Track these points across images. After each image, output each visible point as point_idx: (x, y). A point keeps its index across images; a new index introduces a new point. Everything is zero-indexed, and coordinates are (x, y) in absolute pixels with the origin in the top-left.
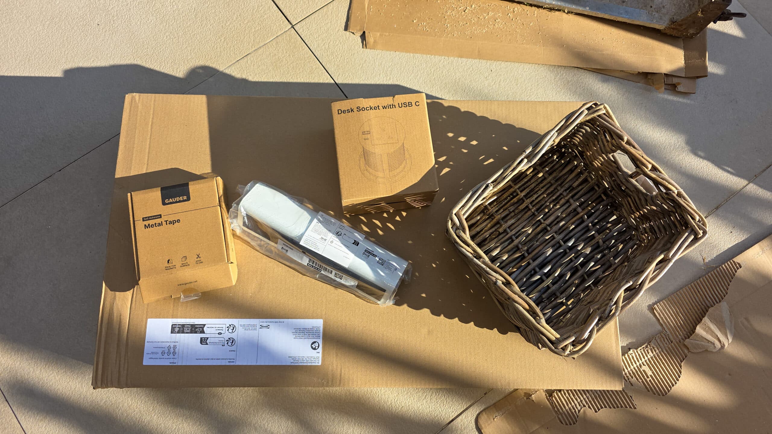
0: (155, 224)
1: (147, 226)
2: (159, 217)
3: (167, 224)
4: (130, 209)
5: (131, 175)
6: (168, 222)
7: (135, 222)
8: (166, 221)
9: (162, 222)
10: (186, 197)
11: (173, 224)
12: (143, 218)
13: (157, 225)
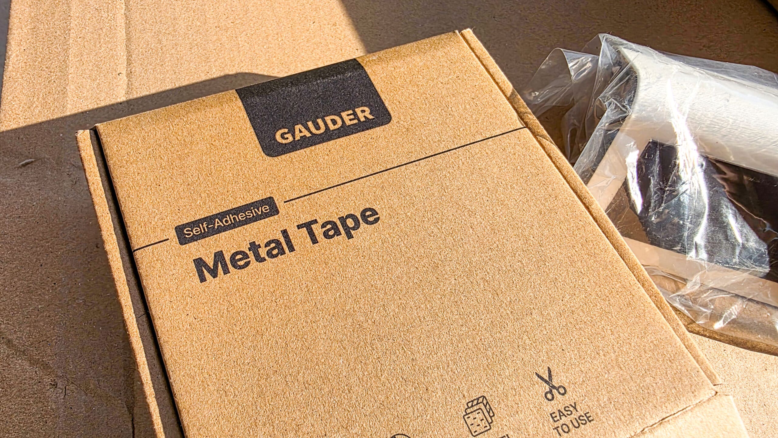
0: (254, 247)
1: (211, 264)
2: (266, 209)
3: (314, 241)
4: (96, 200)
5: (68, 113)
6: (318, 230)
7: (138, 255)
8: (308, 226)
9: (285, 233)
10: (366, 109)
11: (350, 236)
12: (179, 230)
13: (263, 252)
